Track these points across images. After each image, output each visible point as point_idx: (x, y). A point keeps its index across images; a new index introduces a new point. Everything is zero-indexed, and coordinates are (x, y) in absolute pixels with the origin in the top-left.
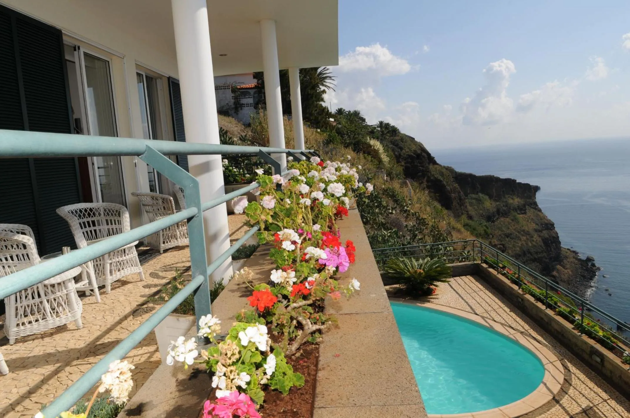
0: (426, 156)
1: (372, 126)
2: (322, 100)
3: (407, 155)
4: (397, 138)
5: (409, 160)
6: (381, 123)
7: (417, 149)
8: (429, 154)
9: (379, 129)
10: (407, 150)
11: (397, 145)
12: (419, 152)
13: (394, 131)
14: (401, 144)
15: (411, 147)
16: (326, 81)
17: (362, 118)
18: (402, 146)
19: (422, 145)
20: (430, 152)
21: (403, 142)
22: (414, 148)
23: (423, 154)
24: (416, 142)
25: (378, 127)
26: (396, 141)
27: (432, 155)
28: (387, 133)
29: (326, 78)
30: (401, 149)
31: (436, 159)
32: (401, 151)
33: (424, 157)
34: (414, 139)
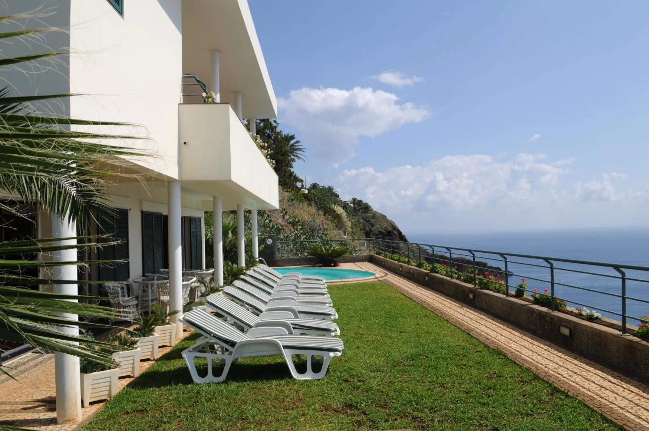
0: (397, 234)
1: (345, 202)
2: (291, 166)
3: (378, 231)
4: (369, 215)
5: (380, 236)
6: (354, 200)
7: (388, 227)
8: (400, 233)
9: (352, 205)
10: (378, 226)
11: (368, 221)
12: (390, 229)
13: (366, 208)
14: (373, 221)
15: (382, 224)
16: (297, 152)
17: (336, 194)
18: (373, 222)
19: (394, 223)
20: (401, 230)
21: (374, 219)
22: (385, 225)
23: (394, 232)
24: (388, 220)
25: (351, 203)
26: (368, 217)
27: (403, 233)
28: (359, 209)
29: (296, 150)
30: (373, 225)
31: (406, 237)
32: (373, 227)
33: (395, 234)
34: (386, 217)
